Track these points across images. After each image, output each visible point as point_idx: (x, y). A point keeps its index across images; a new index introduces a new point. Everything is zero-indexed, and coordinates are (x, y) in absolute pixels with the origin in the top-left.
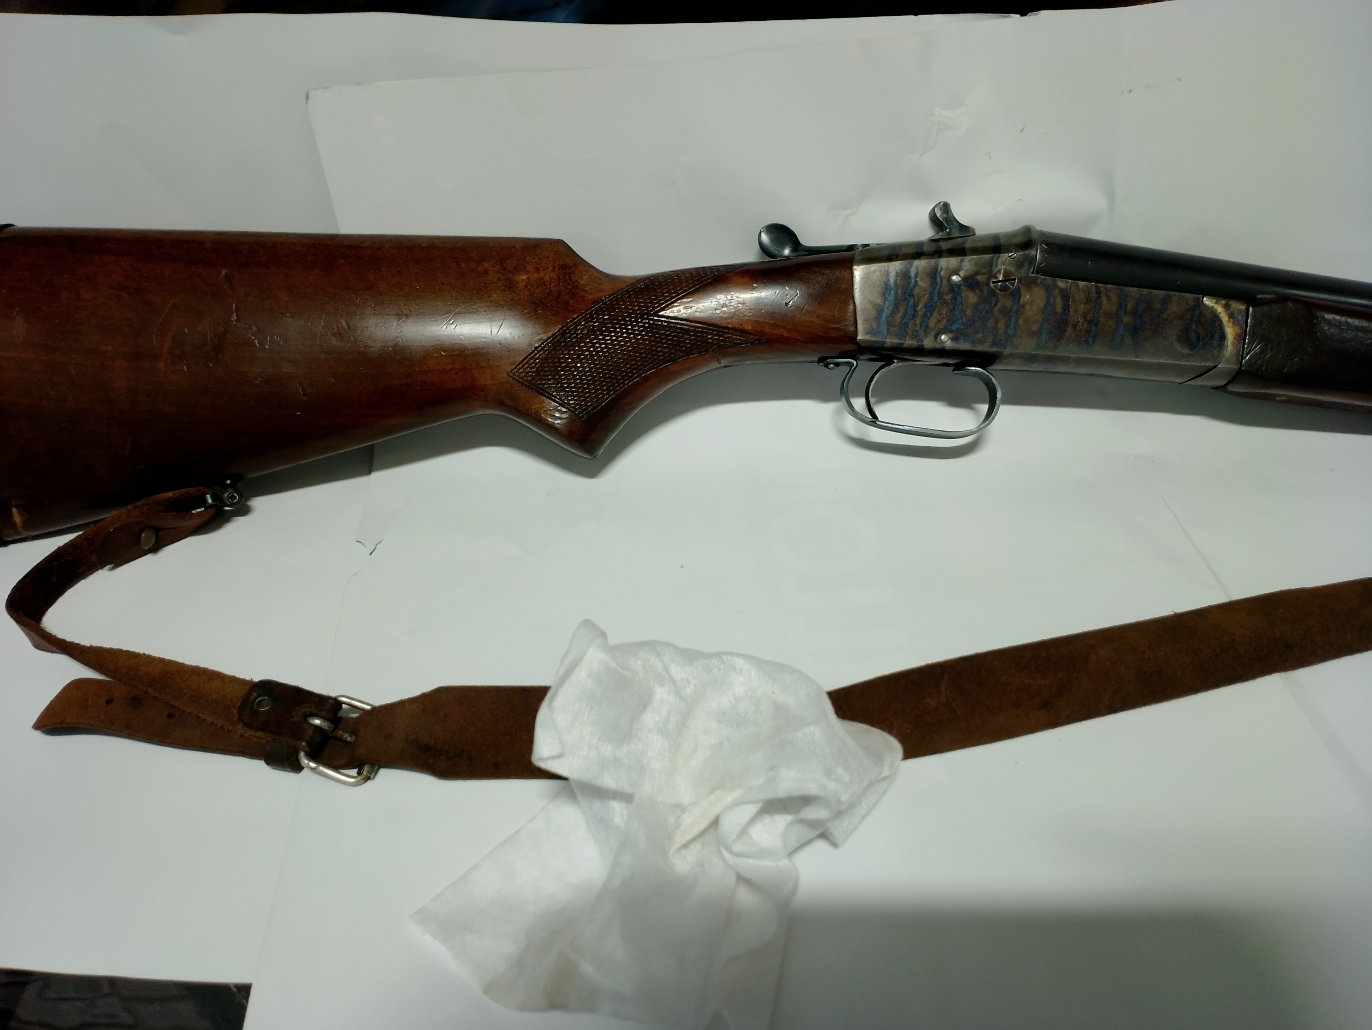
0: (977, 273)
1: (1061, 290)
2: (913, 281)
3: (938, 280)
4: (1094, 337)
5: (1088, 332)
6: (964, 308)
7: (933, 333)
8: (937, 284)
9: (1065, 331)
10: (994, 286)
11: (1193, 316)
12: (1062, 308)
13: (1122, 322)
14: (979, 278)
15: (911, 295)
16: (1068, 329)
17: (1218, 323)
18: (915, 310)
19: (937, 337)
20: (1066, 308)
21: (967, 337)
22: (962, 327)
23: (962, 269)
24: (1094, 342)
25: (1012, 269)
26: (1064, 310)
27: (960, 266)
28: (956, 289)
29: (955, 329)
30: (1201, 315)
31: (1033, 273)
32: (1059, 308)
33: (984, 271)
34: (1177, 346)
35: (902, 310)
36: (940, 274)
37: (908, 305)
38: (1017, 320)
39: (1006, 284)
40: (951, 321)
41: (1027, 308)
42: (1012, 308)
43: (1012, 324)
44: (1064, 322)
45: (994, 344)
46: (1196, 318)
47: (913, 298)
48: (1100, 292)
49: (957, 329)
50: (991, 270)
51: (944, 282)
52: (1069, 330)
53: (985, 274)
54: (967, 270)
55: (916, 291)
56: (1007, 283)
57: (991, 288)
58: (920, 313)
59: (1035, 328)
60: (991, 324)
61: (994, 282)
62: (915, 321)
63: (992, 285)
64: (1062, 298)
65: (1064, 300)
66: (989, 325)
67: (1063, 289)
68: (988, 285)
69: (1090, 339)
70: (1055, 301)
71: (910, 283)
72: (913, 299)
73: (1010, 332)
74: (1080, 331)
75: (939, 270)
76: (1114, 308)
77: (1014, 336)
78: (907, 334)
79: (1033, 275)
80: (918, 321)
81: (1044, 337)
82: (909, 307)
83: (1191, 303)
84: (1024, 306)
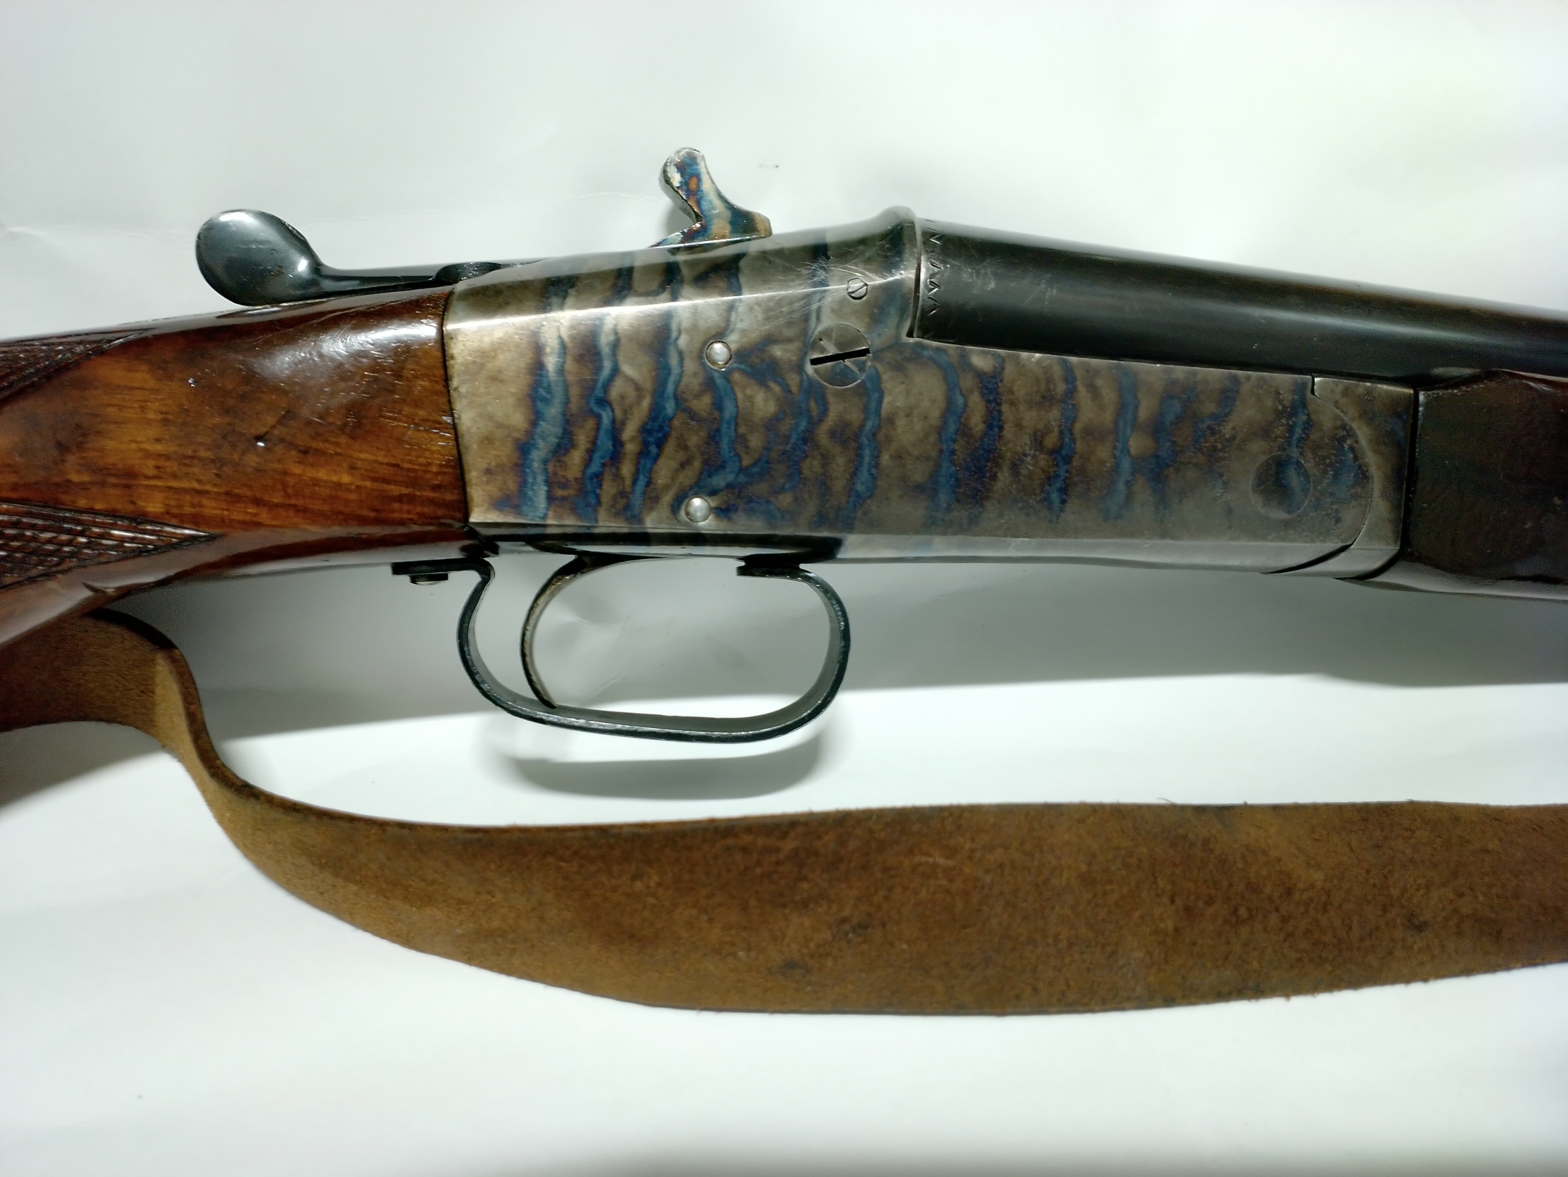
0: (770, 340)
1: (980, 375)
2: (607, 365)
3: (674, 361)
4: (1064, 491)
5: (1049, 479)
6: (742, 430)
7: (667, 498)
8: (669, 374)
9: (994, 477)
10: (816, 371)
11: (1291, 429)
12: (984, 422)
13: (1129, 452)
14: (777, 351)
15: (603, 402)
16: (1000, 475)
17: (1349, 442)
18: (618, 443)
19: (679, 508)
20: (994, 422)
21: (752, 504)
22: (742, 478)
23: (733, 331)
24: (1063, 502)
25: (858, 325)
26: (990, 426)
27: (728, 321)
28: (720, 382)
29: (722, 484)
30: (1309, 424)
31: (910, 334)
32: (977, 421)
33: (788, 332)
34: (1256, 503)
35: (582, 439)
36: (676, 346)
37: (598, 428)
38: (876, 457)
39: (846, 366)
40: (712, 466)
41: (901, 422)
42: (862, 427)
43: (865, 468)
44: (991, 456)
45: (822, 519)
46: (1298, 431)
47: (608, 409)
48: (1074, 379)
49: (729, 486)
50: (804, 332)
51: (690, 365)
52: (1004, 477)
53: (789, 340)
54: (744, 332)
55: (618, 388)
56: (847, 362)
57: (807, 375)
58: (631, 448)
59: (919, 473)
60: (811, 466)
61: (814, 362)
62: (618, 469)
63: (810, 369)
64: (983, 395)
65: (989, 402)
66: (806, 472)
67: (985, 373)
68: (799, 368)
69: (1055, 497)
70: (966, 405)
71: (599, 369)
72: (610, 413)
73: (860, 487)
74: (1030, 476)
75: (674, 334)
76: (1108, 416)
77: (871, 497)
78: (599, 503)
79: (911, 340)
80: (627, 469)
81: (943, 497)
82: (602, 433)
83: (1288, 397)
84: (891, 421)
